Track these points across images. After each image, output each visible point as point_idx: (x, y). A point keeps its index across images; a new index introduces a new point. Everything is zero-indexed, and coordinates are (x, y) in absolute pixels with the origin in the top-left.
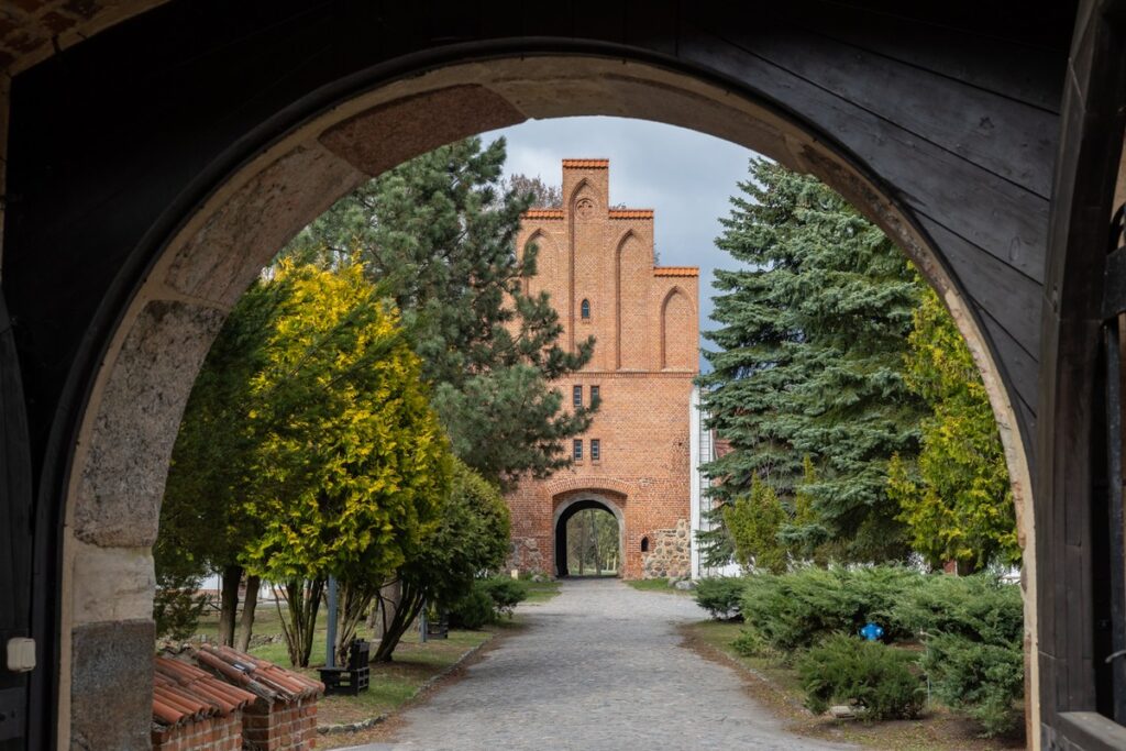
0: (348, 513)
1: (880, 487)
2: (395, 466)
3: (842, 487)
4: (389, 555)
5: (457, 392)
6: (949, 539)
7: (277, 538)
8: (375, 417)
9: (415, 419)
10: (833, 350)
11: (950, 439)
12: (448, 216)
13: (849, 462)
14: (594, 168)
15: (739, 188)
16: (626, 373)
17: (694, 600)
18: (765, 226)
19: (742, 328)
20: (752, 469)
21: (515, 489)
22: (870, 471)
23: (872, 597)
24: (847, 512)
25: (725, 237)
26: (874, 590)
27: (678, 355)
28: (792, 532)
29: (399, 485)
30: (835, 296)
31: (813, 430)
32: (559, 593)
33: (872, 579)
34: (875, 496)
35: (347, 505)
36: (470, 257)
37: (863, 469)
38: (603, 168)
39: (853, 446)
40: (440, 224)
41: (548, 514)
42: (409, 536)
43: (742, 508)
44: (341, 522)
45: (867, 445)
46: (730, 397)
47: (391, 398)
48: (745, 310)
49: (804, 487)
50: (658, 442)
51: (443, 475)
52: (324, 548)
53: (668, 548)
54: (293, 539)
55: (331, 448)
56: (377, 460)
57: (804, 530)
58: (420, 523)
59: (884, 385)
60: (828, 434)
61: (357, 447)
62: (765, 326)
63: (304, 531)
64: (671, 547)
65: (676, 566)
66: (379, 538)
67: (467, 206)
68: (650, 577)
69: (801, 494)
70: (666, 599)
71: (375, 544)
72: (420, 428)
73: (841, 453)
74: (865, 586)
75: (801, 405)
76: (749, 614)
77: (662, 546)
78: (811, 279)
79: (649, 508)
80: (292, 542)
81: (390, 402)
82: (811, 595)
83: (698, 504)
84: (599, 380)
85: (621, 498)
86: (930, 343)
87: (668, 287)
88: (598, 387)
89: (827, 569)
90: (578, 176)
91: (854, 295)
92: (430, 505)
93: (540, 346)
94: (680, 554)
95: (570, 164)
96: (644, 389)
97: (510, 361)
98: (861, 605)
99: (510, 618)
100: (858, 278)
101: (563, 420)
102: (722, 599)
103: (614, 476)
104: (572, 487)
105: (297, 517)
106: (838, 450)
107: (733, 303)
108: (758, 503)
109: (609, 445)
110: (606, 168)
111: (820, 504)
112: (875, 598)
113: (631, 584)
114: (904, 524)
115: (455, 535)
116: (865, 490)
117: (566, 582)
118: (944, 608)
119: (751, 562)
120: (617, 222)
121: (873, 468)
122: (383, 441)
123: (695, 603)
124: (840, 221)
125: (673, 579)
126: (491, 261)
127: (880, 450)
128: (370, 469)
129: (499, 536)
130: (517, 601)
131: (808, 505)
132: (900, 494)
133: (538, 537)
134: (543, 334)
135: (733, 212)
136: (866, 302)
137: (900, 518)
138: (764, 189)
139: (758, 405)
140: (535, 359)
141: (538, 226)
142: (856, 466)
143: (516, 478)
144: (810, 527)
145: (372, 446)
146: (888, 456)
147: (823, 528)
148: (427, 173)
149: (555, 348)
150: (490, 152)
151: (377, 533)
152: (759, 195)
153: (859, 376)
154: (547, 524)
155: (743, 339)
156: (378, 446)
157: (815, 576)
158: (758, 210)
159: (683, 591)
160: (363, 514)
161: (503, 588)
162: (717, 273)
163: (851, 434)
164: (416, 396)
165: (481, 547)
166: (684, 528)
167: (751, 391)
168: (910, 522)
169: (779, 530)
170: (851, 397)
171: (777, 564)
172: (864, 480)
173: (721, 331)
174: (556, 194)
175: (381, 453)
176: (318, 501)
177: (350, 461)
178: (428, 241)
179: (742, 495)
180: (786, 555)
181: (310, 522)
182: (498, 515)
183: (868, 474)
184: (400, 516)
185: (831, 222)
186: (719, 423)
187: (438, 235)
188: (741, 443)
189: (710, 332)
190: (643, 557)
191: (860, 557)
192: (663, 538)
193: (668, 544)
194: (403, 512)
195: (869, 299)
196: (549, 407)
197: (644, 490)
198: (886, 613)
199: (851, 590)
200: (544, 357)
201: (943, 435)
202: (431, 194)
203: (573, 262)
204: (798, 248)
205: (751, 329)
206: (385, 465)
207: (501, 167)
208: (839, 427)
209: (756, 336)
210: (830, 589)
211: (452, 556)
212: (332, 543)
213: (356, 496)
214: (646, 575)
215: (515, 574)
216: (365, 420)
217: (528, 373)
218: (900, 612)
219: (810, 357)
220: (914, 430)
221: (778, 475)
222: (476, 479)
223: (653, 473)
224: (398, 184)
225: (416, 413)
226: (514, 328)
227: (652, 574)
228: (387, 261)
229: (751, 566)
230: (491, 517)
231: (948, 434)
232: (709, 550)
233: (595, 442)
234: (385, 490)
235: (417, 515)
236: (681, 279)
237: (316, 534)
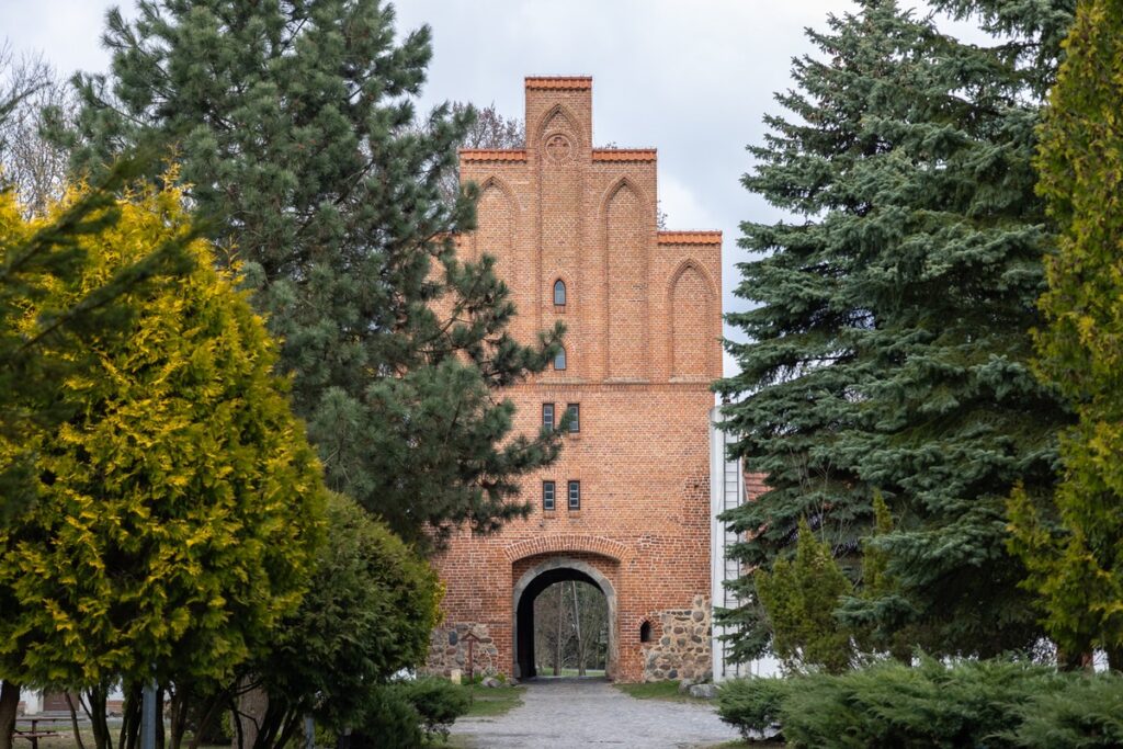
0: (151, 579)
1: (993, 538)
2: (231, 504)
3: (934, 539)
4: (221, 646)
5: (353, 402)
6: (1106, 617)
7: (37, 621)
8: (198, 427)
9: (267, 432)
10: (919, 330)
11: (1106, 458)
12: (344, 140)
13: (945, 500)
14: (571, 89)
15: (777, 101)
16: (619, 384)
17: (715, 712)
18: (815, 156)
19: (781, 308)
20: (798, 515)
21: (443, 549)
22: (977, 513)
23: (984, 708)
24: (941, 577)
25: (757, 174)
26: (986, 697)
27: (692, 358)
28: (857, 608)
29: (237, 534)
30: (921, 246)
31: (888, 452)
32: (521, 703)
33: (982, 680)
34: (983, 552)
35: (152, 567)
36: (376, 202)
37: (965, 510)
38: (584, 90)
39: (949, 475)
40: (332, 154)
41: (506, 589)
42: (255, 616)
43: (782, 572)
44: (140, 593)
45: (971, 473)
46: (764, 409)
47: (226, 397)
48: (787, 279)
49: (877, 540)
50: (664, 483)
51: (312, 520)
52: (114, 635)
53: (680, 636)
54: (63, 622)
55: (126, 476)
56: (202, 494)
57: (877, 604)
58: (273, 594)
59: (997, 382)
60: (912, 457)
61: (168, 474)
62: (815, 304)
63: (83, 608)
64: (684, 636)
65: (691, 662)
66: (205, 618)
67: (372, 126)
68: (654, 679)
69: (871, 552)
70: (675, 711)
71: (198, 628)
72: (273, 445)
73: (932, 486)
74: (971, 692)
75: (870, 416)
76: (792, 734)
77: (671, 634)
78: (885, 221)
79: (652, 579)
80: (60, 627)
81: (225, 403)
82: (887, 705)
83: (722, 570)
84: (579, 394)
85: (610, 562)
86: (1072, 309)
87: (678, 261)
88: (578, 405)
89: (910, 665)
90: (548, 101)
91: (951, 244)
92: (290, 567)
93: (481, 336)
94: (696, 645)
95: (537, 84)
96: (644, 407)
97: (438, 357)
98: (966, 720)
99: (445, 740)
100: (957, 220)
101: (518, 447)
102: (756, 710)
103: (600, 533)
104: (541, 550)
105: (72, 586)
106: (926, 482)
107: (769, 269)
108: (807, 564)
109: (594, 488)
110: (587, 89)
111: (898, 564)
112: (988, 710)
113: (625, 689)
114: (1035, 594)
115: (344, 616)
116: (968, 542)
117: (532, 688)
118: (1101, 724)
119: (796, 656)
120: (604, 167)
121: (982, 509)
122: (210, 464)
123: (717, 717)
124: (928, 134)
125: (686, 682)
126: (408, 210)
127: (992, 483)
128: (189, 508)
129: (412, 617)
130: (455, 716)
131: (882, 568)
132: (1025, 547)
133: (492, 622)
134: (487, 317)
135: (768, 137)
136: (969, 256)
137: (1026, 584)
138: (814, 101)
139: (807, 422)
140: (475, 354)
141: (491, 173)
142: (955, 506)
143: (445, 532)
144: (885, 600)
145: (192, 472)
146: (1005, 489)
147: (905, 601)
148: (312, 77)
149: (505, 339)
150: (407, 48)
151: (200, 610)
152: (807, 112)
153: (959, 370)
154: (502, 603)
155: (785, 324)
156: (202, 472)
157: (894, 676)
158: (805, 133)
159: (701, 698)
160: (178, 580)
161: (434, 696)
162: (745, 227)
163: (947, 457)
164: (269, 395)
165: (384, 634)
166: (703, 608)
167: (796, 400)
168: (1044, 590)
169: (838, 606)
170: (947, 401)
171: (834, 658)
172: (967, 528)
173: (751, 313)
174: (518, 130)
175: (208, 484)
176: (105, 559)
177: (156, 497)
178: (313, 177)
179: (783, 554)
180: (847, 645)
181: (92, 592)
182: (412, 586)
183: (973, 518)
184: (239, 583)
185: (914, 134)
186: (751, 448)
187: (327, 169)
188: (781, 477)
189: (734, 315)
190: (643, 650)
191: (960, 647)
192: (673, 623)
193: (679, 631)
194: (245, 577)
195: (973, 251)
196: (494, 425)
197: (645, 552)
198: (1008, 735)
199: (950, 697)
200: (490, 353)
201: (1093, 453)
202: (319, 109)
203: (541, 225)
204: (866, 179)
205: (796, 308)
206: (215, 502)
207: (424, 70)
208: (929, 446)
209: (803, 319)
210: (917, 695)
211: (337, 648)
212: (129, 627)
213: (165, 551)
214: (647, 675)
215: (456, 676)
216: (184, 432)
217: (463, 374)
218: (1030, 733)
219: (885, 343)
220: (1043, 450)
221: (835, 525)
222: (380, 531)
223: (657, 529)
224: (266, 92)
225: (269, 423)
226: (441, 308)
227: (656, 674)
228: (250, 208)
229: (797, 662)
230: (400, 589)
231: (1103, 450)
232: (735, 638)
233: (574, 485)
234: (215, 542)
235: (267, 582)
236: (696, 249)
237: (103, 612)
